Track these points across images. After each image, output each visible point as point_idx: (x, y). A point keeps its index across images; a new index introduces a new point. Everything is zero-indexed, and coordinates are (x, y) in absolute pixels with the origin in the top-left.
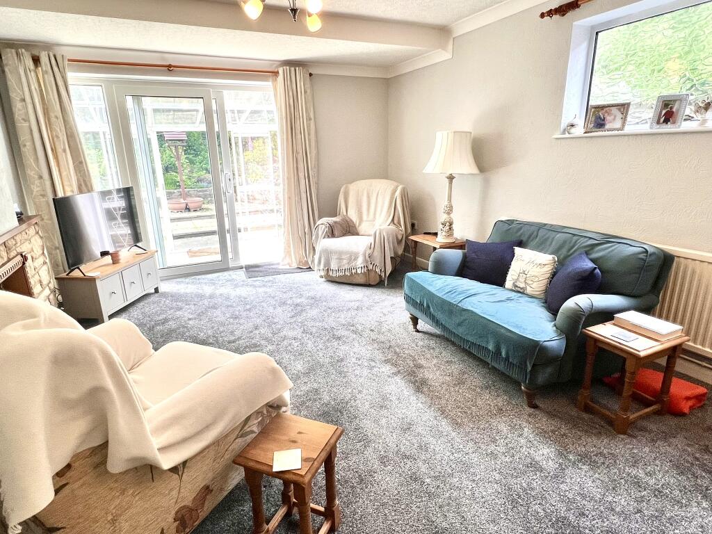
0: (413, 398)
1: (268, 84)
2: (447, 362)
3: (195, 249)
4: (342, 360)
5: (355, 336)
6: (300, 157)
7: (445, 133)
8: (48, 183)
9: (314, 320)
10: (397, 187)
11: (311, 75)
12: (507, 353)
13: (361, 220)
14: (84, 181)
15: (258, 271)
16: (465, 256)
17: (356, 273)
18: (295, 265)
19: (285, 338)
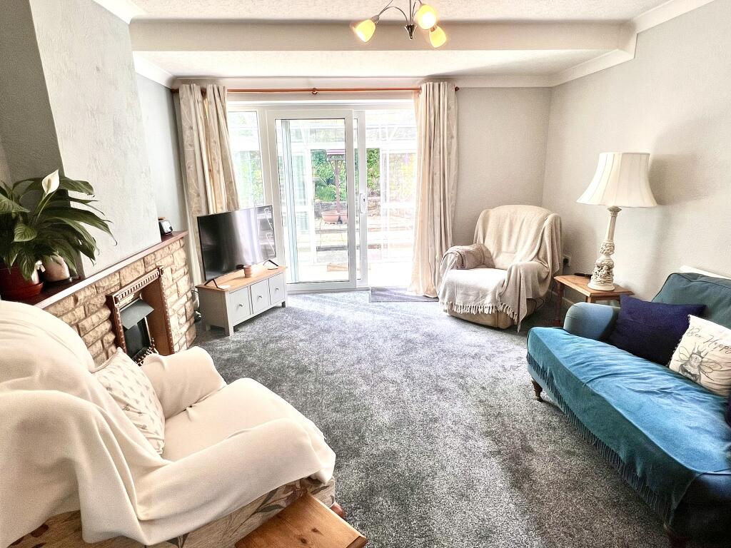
0: (506, 494)
1: (409, 102)
2: (569, 452)
3: (336, 263)
4: (436, 420)
5: (460, 391)
6: (437, 178)
7: (610, 155)
8: (203, 201)
9: (421, 362)
10: (548, 215)
11: (457, 89)
12: (644, 472)
13: (499, 251)
14: (233, 199)
15: (382, 295)
16: (616, 315)
17: (483, 313)
18: (422, 293)
19: (383, 379)
